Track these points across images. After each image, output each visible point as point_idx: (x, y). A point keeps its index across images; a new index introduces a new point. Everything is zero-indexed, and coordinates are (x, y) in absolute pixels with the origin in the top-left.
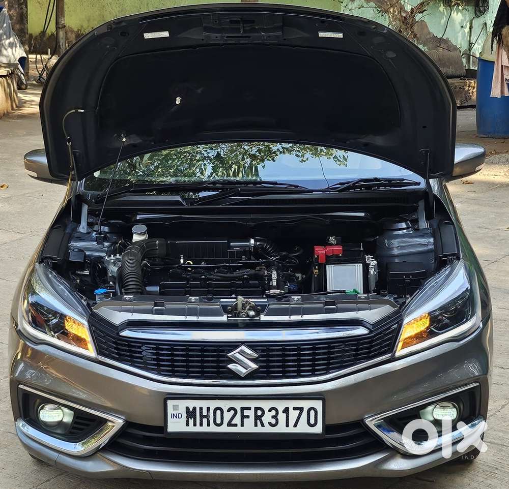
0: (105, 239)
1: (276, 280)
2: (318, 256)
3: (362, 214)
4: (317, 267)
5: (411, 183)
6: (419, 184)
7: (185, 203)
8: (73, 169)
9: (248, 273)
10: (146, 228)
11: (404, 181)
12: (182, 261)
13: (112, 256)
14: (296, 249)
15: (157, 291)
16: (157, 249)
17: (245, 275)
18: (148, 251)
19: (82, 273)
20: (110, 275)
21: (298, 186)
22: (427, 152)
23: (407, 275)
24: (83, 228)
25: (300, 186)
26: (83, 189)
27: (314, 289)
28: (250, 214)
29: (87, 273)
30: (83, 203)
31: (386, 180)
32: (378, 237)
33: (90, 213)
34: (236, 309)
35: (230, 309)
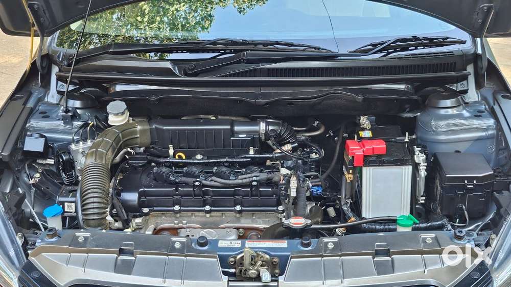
0: (75, 117)
1: (295, 190)
2: (353, 157)
3: (402, 87)
4: (351, 171)
5: (455, 42)
6: (463, 42)
7: (177, 72)
8: (34, 25)
9: (258, 178)
10: (126, 106)
11: (448, 40)
12: (171, 152)
13: (81, 143)
14: (316, 125)
15: (135, 201)
16: (138, 137)
17: (255, 181)
18: (125, 141)
19: (44, 162)
20: (79, 168)
21: (319, 49)
22: (489, 9)
23: (470, 179)
24: (52, 97)
25: (321, 47)
26: (55, 45)
27: (346, 196)
28: (260, 87)
29: (51, 162)
30: (53, 65)
31: (426, 39)
32: (419, 114)
33: (59, 79)
34: (242, 264)
35: (232, 261)
